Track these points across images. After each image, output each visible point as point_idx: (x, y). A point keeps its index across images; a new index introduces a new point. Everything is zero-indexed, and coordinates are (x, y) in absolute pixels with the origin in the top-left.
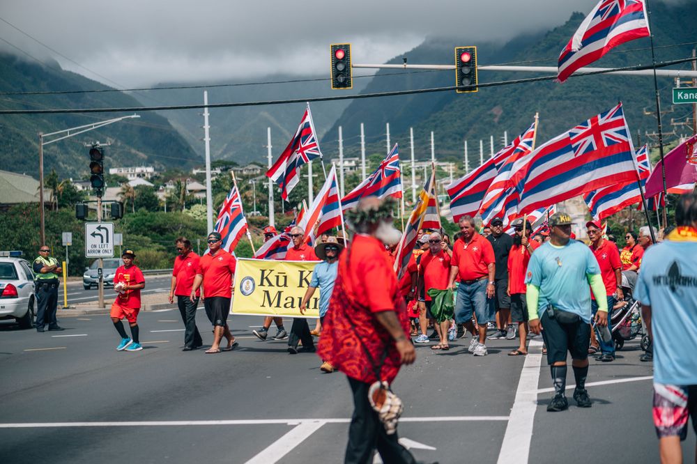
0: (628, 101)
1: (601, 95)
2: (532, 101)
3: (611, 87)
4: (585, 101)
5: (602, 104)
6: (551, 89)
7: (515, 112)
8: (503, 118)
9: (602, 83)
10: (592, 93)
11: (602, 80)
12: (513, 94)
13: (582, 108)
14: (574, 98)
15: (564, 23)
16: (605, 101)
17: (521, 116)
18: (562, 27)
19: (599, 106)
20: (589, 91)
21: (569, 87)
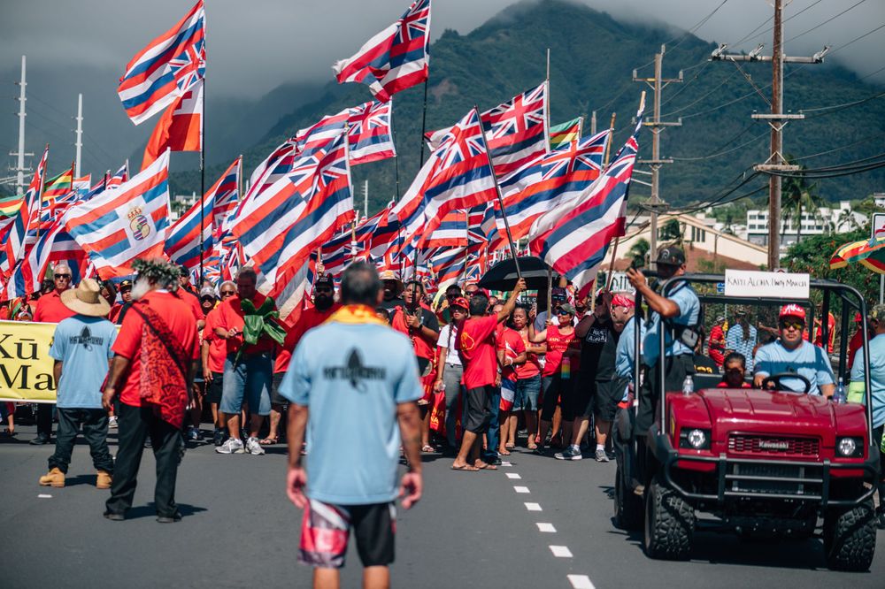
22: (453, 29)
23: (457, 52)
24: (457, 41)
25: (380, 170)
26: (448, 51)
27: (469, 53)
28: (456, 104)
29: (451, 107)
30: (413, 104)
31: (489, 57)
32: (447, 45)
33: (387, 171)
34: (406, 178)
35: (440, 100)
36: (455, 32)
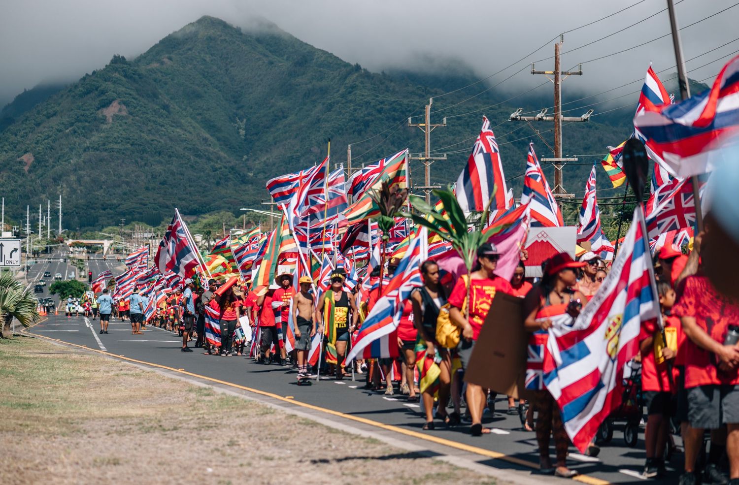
0: (170, 156)
1: (141, 147)
2: (67, 150)
3: (152, 140)
4: (123, 153)
5: (142, 159)
6: (87, 138)
7: (47, 161)
8: (34, 167)
9: (142, 134)
10: (132, 145)
11: (143, 132)
12: (46, 141)
13: (120, 161)
14: (112, 150)
15: (103, 67)
16: (145, 155)
17: (53, 166)
18: (101, 71)
19: (139, 160)
20: (128, 142)
21: (107, 137)
22: (121, 55)
23: (125, 76)
24: (125, 66)
25: (59, 185)
26: (117, 75)
27: (136, 77)
28: (126, 123)
29: (121, 126)
30: (87, 124)
31: (155, 80)
32: (116, 70)
33: (65, 186)
34: (82, 191)
35: (111, 120)
36: (123, 58)
